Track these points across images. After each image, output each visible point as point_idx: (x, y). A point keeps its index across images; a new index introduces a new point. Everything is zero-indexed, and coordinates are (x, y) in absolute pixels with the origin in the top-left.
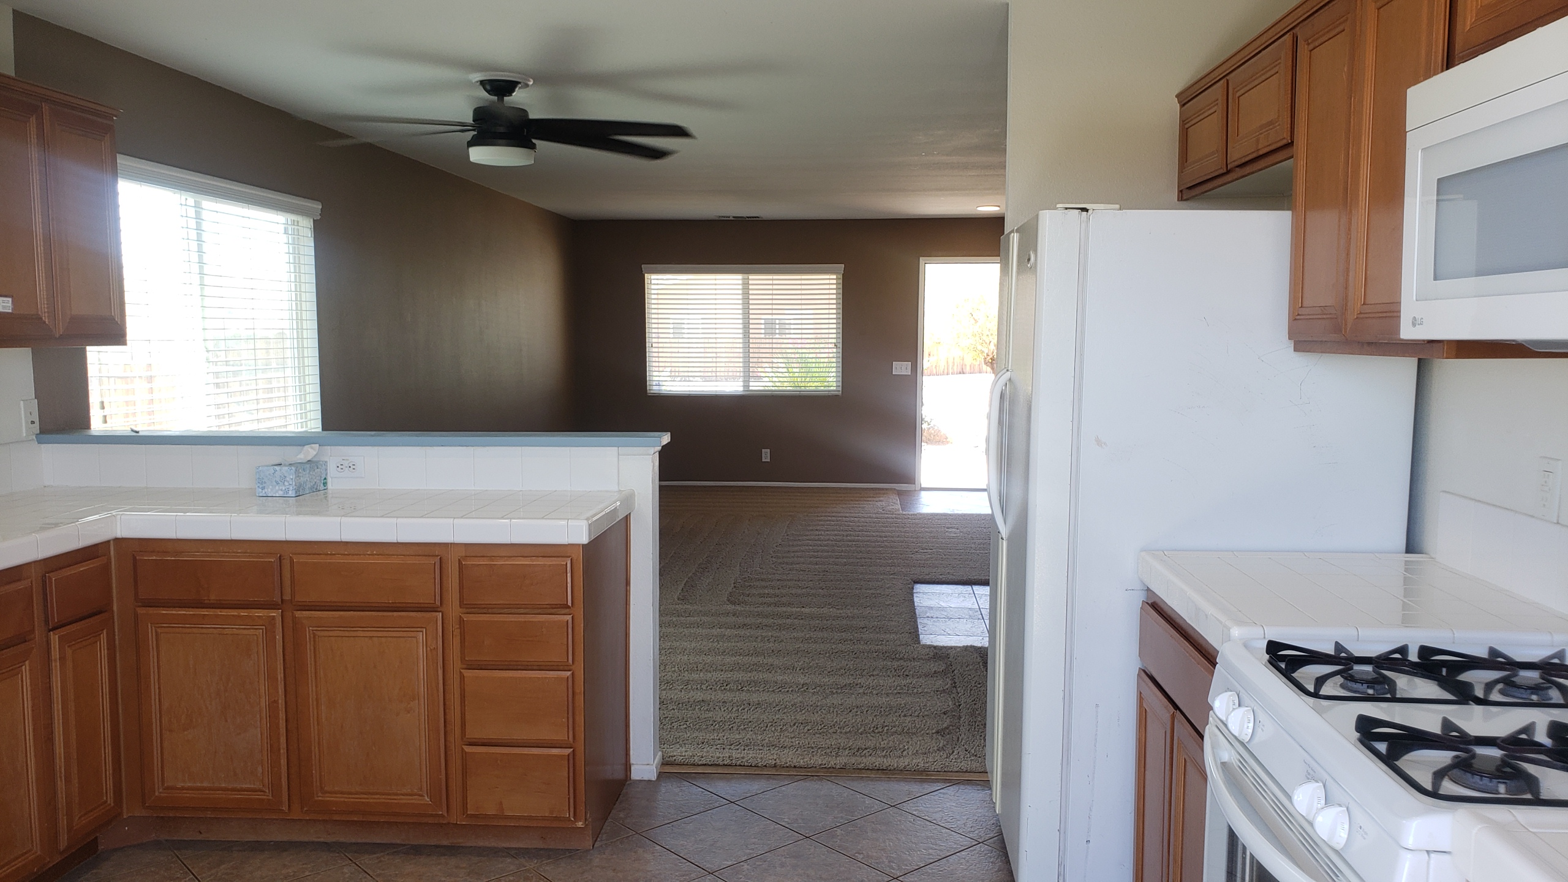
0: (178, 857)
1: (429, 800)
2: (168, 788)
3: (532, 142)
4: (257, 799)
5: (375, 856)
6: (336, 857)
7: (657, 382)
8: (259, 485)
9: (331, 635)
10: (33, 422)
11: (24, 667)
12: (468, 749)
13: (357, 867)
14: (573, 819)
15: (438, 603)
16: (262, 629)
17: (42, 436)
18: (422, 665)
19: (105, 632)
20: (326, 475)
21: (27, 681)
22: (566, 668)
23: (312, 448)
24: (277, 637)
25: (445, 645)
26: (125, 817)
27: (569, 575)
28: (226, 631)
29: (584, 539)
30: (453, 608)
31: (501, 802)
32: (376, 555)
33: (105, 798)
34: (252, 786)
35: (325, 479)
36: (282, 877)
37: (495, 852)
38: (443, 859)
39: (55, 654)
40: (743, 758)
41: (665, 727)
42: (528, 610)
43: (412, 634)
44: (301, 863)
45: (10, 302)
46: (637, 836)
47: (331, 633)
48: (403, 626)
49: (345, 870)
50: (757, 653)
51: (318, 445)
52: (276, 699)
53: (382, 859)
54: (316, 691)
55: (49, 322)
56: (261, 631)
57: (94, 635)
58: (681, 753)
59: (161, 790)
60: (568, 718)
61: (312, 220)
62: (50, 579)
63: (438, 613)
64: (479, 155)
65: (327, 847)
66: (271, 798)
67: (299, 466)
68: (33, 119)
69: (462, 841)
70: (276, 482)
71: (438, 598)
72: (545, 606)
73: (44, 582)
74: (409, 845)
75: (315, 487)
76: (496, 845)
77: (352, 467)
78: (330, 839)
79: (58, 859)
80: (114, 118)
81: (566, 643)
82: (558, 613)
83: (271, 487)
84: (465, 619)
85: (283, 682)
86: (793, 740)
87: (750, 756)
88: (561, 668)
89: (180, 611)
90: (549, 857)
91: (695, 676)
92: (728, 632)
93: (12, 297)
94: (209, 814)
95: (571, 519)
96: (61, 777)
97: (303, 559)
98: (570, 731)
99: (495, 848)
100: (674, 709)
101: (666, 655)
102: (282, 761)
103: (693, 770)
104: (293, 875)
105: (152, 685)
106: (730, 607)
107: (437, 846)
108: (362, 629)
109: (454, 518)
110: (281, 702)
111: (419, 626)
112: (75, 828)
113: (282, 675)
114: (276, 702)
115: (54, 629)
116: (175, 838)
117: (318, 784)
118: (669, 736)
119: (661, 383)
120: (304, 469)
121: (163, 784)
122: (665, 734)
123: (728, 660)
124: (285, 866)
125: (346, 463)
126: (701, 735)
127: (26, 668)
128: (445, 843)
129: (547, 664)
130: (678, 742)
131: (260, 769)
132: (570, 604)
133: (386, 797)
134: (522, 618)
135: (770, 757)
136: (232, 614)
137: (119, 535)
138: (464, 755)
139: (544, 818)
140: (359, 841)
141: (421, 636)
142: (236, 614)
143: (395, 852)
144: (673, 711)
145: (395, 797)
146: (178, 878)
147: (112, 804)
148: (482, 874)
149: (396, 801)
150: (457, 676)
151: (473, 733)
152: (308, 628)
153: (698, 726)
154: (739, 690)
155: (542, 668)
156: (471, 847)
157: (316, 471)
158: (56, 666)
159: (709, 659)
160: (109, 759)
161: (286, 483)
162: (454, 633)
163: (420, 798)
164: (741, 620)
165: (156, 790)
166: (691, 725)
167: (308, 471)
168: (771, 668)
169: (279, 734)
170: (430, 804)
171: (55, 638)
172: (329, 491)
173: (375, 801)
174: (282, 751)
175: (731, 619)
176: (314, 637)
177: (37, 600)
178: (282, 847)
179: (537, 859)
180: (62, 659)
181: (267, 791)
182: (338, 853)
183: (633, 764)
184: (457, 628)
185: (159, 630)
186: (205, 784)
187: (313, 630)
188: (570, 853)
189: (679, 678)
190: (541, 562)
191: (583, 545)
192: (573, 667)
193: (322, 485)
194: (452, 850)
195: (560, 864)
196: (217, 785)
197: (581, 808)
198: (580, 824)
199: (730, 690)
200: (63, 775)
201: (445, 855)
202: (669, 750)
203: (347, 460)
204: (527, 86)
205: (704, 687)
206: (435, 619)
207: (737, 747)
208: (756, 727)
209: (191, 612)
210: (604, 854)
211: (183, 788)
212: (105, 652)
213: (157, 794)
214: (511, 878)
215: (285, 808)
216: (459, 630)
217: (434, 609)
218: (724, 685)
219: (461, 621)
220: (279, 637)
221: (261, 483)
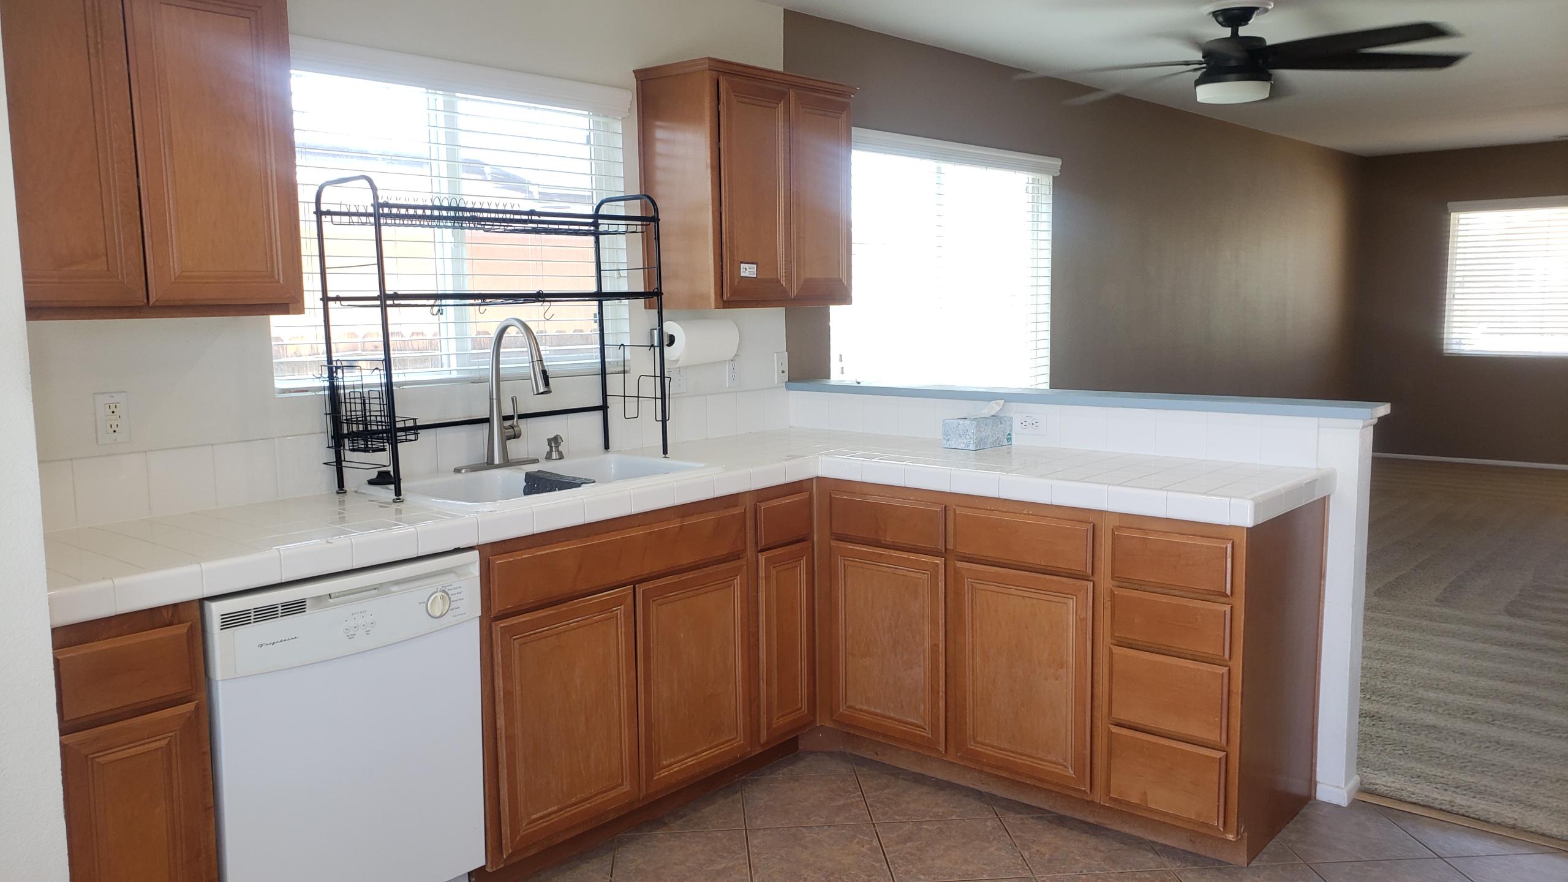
0: (855, 772)
1: (1073, 773)
2: (850, 707)
3: (1268, 73)
4: (919, 735)
5: (1020, 816)
6: (984, 807)
7: (1458, 340)
8: (944, 437)
9: (987, 589)
10: (783, 372)
11: (736, 580)
12: (1115, 730)
13: (1000, 824)
14: (1222, 830)
15: (1089, 571)
16: (928, 574)
17: (788, 383)
18: (1071, 633)
19: (805, 558)
20: (1011, 430)
21: (738, 593)
22: (1222, 663)
23: (997, 404)
24: (940, 584)
25: (1096, 617)
26: (818, 725)
27: (1229, 560)
28: (899, 572)
29: (1249, 522)
30: (1105, 580)
31: (1145, 792)
32: (1031, 515)
33: (800, 705)
34: (915, 721)
35: (1009, 434)
36: (931, 814)
37: (1139, 843)
38: (1084, 837)
39: (762, 573)
40: (1470, 807)
41: (1374, 747)
42: (1182, 592)
43: (1062, 600)
44: (951, 805)
45: (755, 268)
46: (1304, 866)
47: (986, 587)
48: (1054, 590)
49: (989, 823)
50: (1527, 682)
51: (1003, 401)
52: (937, 642)
53: (1026, 821)
54: (972, 642)
55: (785, 285)
56: (927, 575)
57: (795, 560)
58: (1386, 782)
59: (844, 708)
60: (1221, 718)
61: (1052, 177)
62: (760, 507)
63: (1088, 582)
64: (1209, 94)
65: (979, 795)
66: (930, 736)
67: (980, 421)
68: (782, 104)
69: (1107, 822)
70: (960, 435)
71: (1089, 566)
72: (1201, 591)
73: (756, 510)
74: (1055, 813)
75: (998, 442)
76: (1142, 836)
77: (1035, 424)
78: (984, 789)
79: (759, 751)
80: (852, 96)
81: (1222, 635)
82: (1216, 600)
83: (954, 439)
84: (1115, 593)
85: (944, 628)
86: (1550, 800)
87: (1479, 806)
88: (1218, 662)
89: (862, 547)
90: (1195, 864)
91: (1432, 695)
92: (1494, 649)
93: (757, 264)
94: (881, 739)
95: (1234, 497)
96: (763, 680)
97: (965, 511)
98: (1222, 732)
99: (1141, 839)
100: (1392, 729)
101: (1400, 663)
102: (941, 703)
103: (1397, 806)
104: (942, 815)
105: (840, 611)
106: (1506, 620)
107: (1082, 822)
108: (1015, 588)
109: (1109, 485)
110: (942, 646)
111: (1069, 592)
112: (773, 726)
113: (943, 621)
114: (937, 645)
115: (762, 551)
116: (858, 754)
117: (971, 733)
118: (1376, 759)
119: (1463, 341)
120: (986, 424)
121: (846, 702)
122: (1371, 756)
123: (1483, 683)
124: (937, 804)
125: (1029, 420)
126: (1419, 767)
127: (737, 581)
128: (1091, 820)
129: (1202, 654)
130: (1386, 769)
131: (922, 706)
132: (1228, 592)
133: (1033, 760)
134: (1175, 601)
135: (1510, 814)
136: (903, 556)
137: (820, 475)
138: (1110, 733)
139: (1190, 821)
140: (1009, 797)
141: (1071, 603)
142: (906, 556)
143: (1040, 817)
144: (1389, 731)
145: (1040, 762)
146: (849, 791)
147: (806, 712)
148: (1118, 864)
149: (1042, 767)
150: (1106, 651)
151: (1121, 714)
152: (967, 578)
153: (1418, 756)
154: (1488, 723)
155: (1196, 658)
156: (1117, 831)
157: (999, 426)
158: (762, 583)
159: (1456, 678)
160: (805, 672)
161: (968, 437)
162: (1105, 605)
163: (1065, 769)
164: (1517, 637)
165: (841, 707)
166: (1410, 752)
167: (990, 426)
168: (1542, 704)
169: (939, 676)
170: (1073, 777)
171: (762, 558)
172: (1014, 447)
173: (1021, 761)
174: (941, 694)
175: (1503, 634)
176: (972, 590)
177: (749, 524)
178: (941, 785)
179: (1181, 862)
180: (768, 577)
181: (928, 729)
182: (987, 804)
183: (1319, 782)
184: (1108, 601)
185: (846, 562)
186: (878, 711)
187: (971, 582)
188: (1219, 864)
189: (1410, 693)
190: (1198, 542)
191: (1247, 528)
192: (1230, 663)
193: (1005, 440)
194: (1095, 830)
195: (1205, 874)
196: (887, 713)
197: (1233, 820)
198: (1231, 837)
199: (1476, 721)
200: (765, 678)
201: (1087, 833)
202: (1371, 776)
203: (1031, 417)
204: (1266, 10)
205: (1440, 710)
206: (1086, 587)
207: (1465, 792)
208: (1499, 772)
209: (871, 550)
210: (1259, 877)
211: (861, 710)
212: (804, 577)
213: (841, 710)
214: (1148, 876)
215: (942, 749)
216: (1110, 603)
217: (1085, 578)
218: (1469, 713)
219: (1112, 595)
220: (941, 584)
221: (946, 434)
